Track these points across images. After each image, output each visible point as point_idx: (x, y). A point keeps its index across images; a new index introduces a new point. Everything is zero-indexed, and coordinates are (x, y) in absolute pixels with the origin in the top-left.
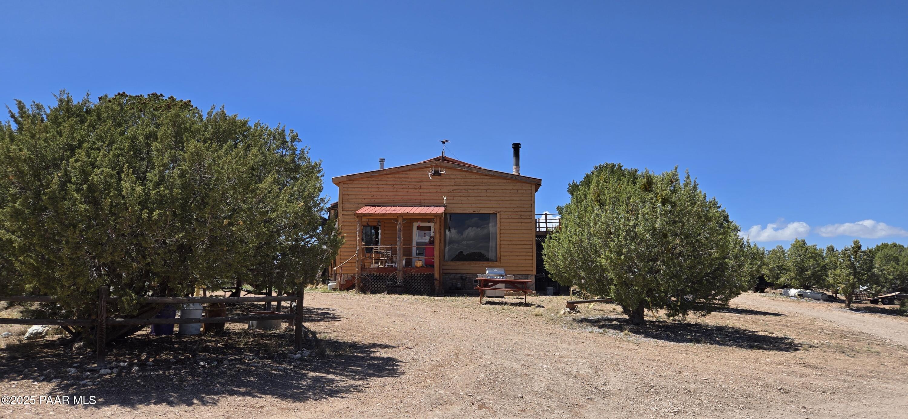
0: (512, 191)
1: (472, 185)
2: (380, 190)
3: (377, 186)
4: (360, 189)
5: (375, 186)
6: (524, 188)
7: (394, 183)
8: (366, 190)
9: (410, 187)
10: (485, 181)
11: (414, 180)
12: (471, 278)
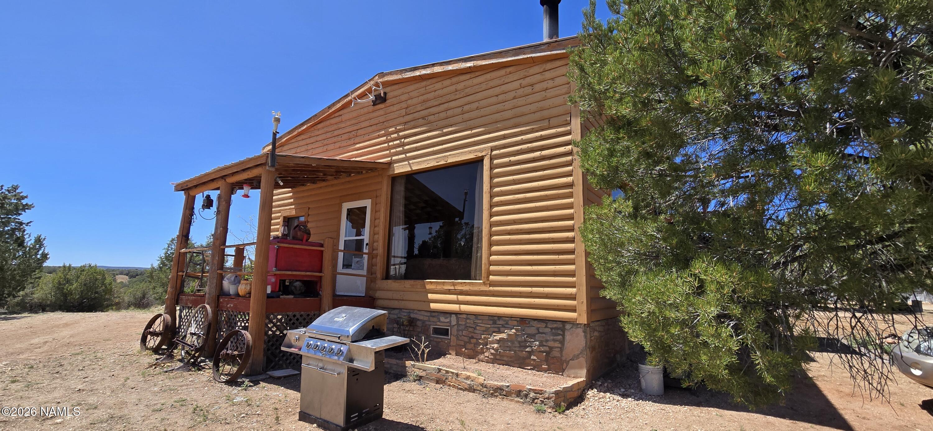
7: (325, 136)
9: (344, 137)
12: (427, 323)
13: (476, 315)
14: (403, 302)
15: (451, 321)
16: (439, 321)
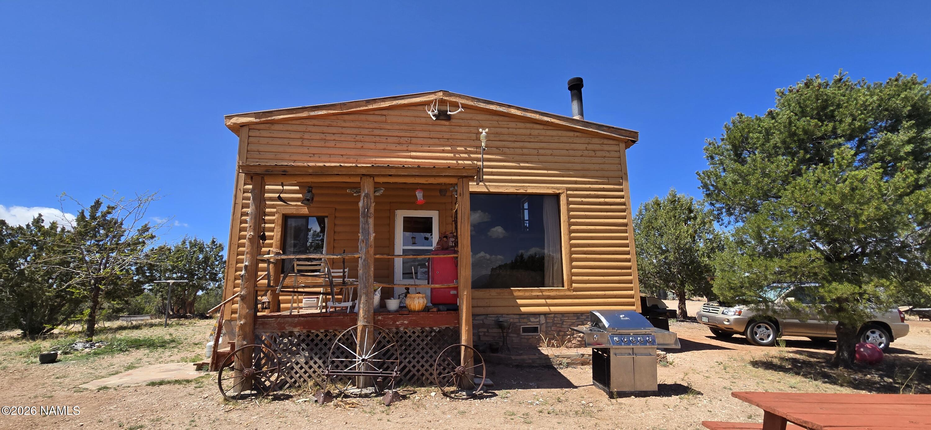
0: (586, 153)
1: (511, 139)
2: (327, 144)
3: (323, 136)
4: (286, 141)
5: (318, 136)
6: (606, 148)
7: (356, 131)
8: (299, 142)
9: (390, 140)
10: (536, 132)
11: (397, 127)
12: (518, 324)
13: (563, 314)
14: (490, 309)
15: (540, 320)
16: (530, 321)
